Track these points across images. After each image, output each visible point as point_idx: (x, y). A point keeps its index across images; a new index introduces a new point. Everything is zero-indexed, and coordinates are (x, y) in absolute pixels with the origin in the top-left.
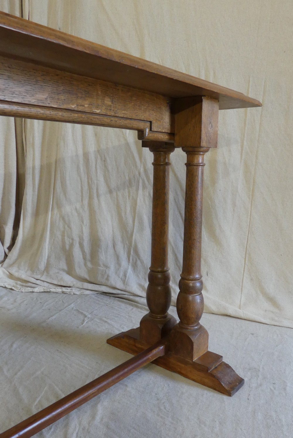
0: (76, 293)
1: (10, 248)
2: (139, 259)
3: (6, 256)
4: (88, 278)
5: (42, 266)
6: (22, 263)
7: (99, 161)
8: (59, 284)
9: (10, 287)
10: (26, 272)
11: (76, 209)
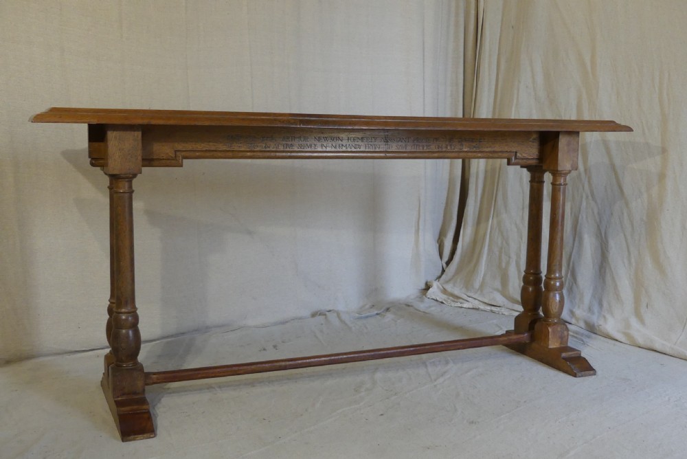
0: (504, 313)
1: (448, 263)
2: (575, 283)
3: (443, 271)
5: (477, 285)
6: (459, 280)
8: (490, 303)
9: (440, 300)
10: (461, 289)
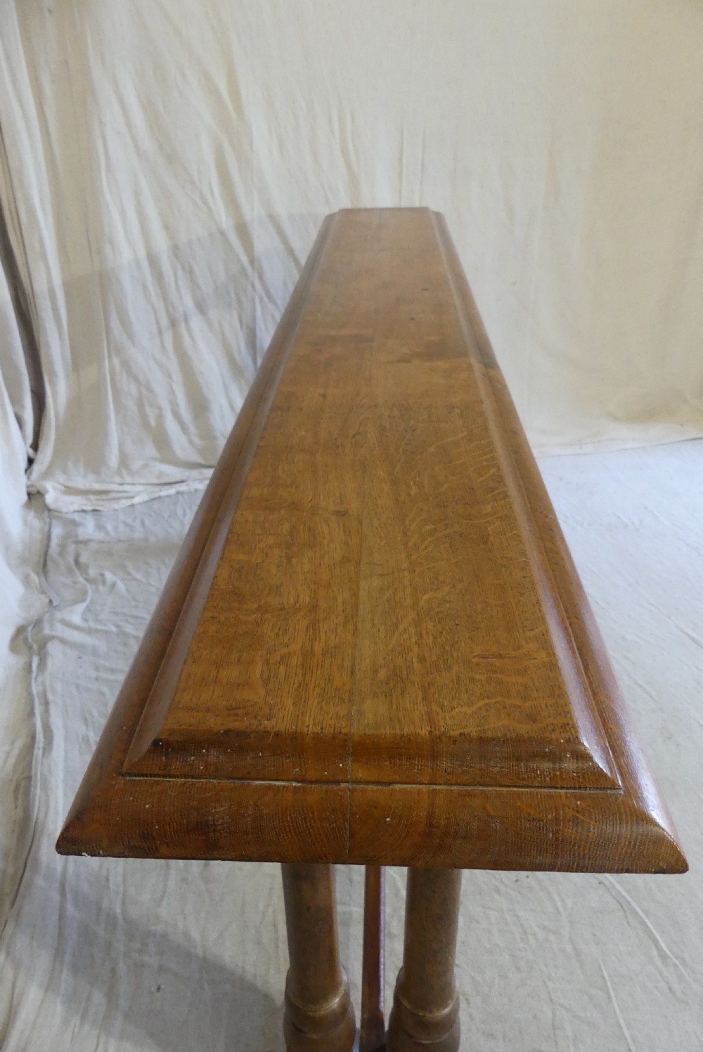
1: (35, 446)
3: (31, 459)
4: (203, 462)
6: (70, 466)
7: (180, 273)
10: (84, 477)
11: (155, 359)
